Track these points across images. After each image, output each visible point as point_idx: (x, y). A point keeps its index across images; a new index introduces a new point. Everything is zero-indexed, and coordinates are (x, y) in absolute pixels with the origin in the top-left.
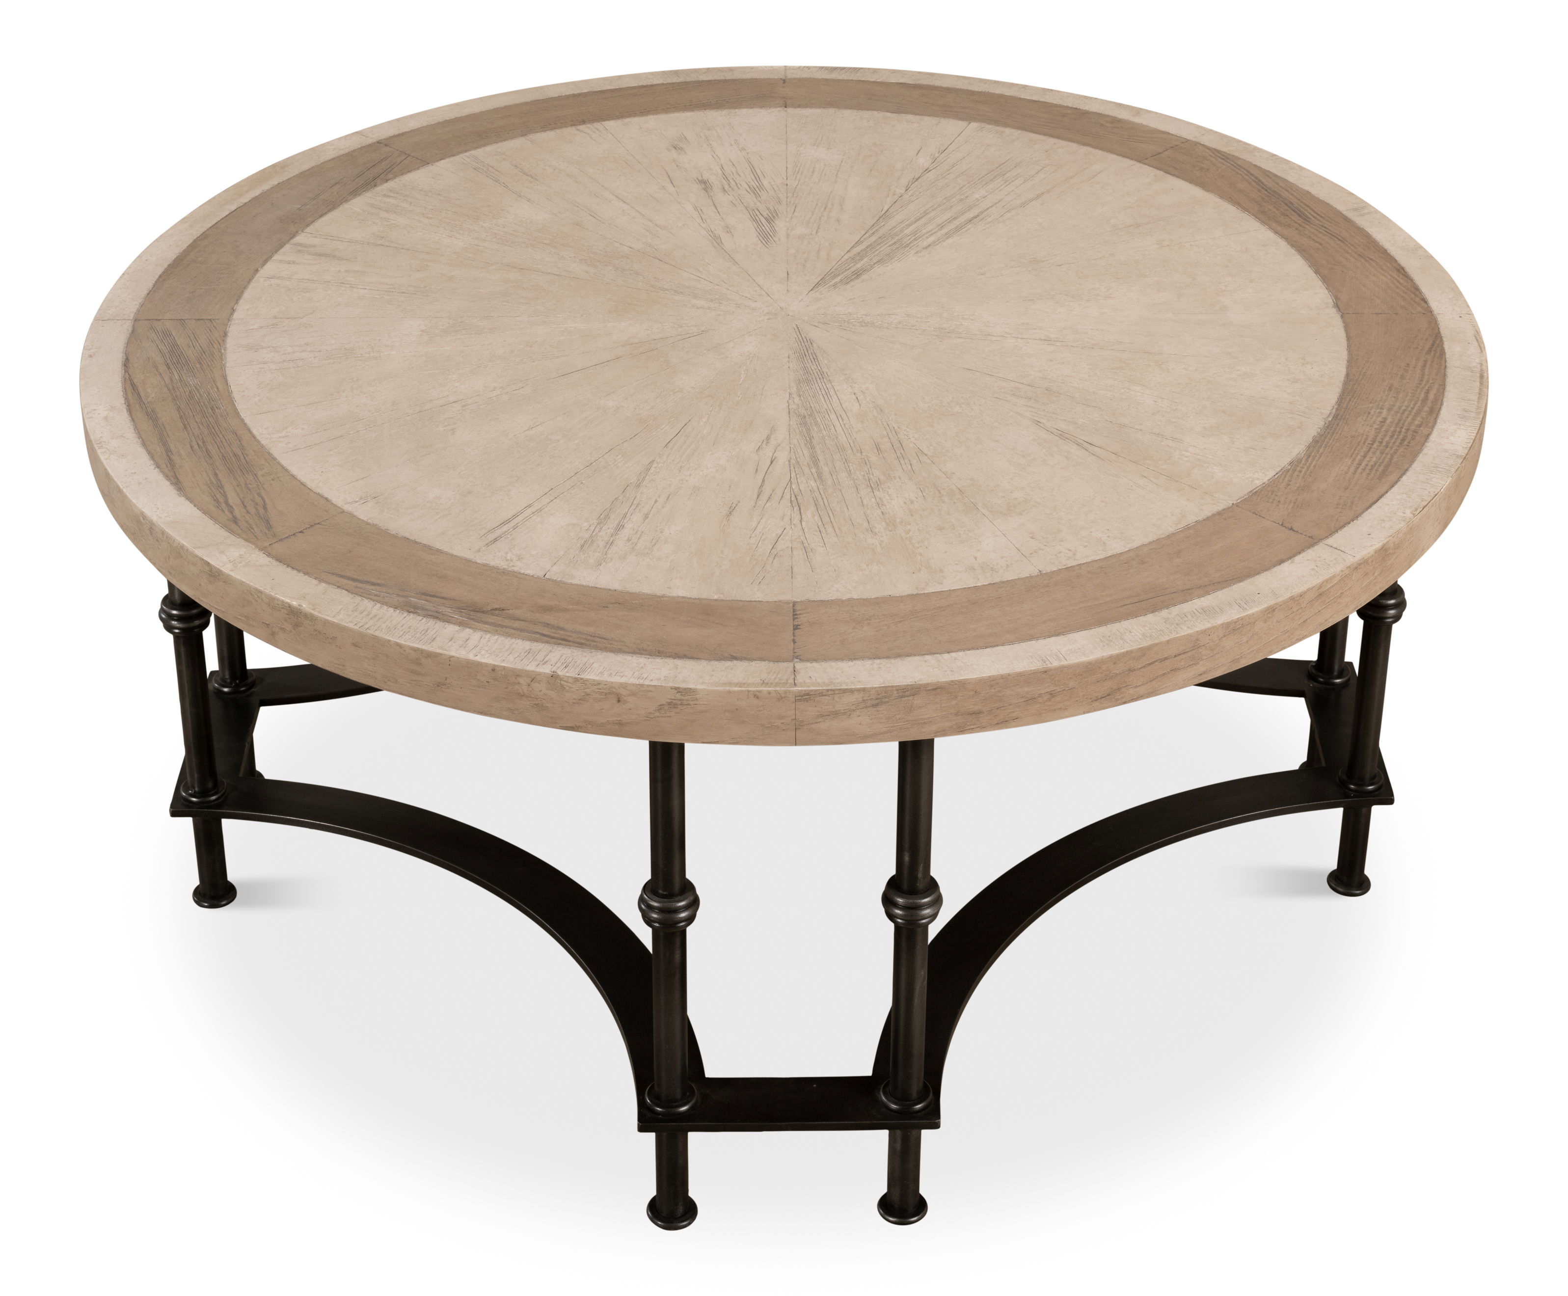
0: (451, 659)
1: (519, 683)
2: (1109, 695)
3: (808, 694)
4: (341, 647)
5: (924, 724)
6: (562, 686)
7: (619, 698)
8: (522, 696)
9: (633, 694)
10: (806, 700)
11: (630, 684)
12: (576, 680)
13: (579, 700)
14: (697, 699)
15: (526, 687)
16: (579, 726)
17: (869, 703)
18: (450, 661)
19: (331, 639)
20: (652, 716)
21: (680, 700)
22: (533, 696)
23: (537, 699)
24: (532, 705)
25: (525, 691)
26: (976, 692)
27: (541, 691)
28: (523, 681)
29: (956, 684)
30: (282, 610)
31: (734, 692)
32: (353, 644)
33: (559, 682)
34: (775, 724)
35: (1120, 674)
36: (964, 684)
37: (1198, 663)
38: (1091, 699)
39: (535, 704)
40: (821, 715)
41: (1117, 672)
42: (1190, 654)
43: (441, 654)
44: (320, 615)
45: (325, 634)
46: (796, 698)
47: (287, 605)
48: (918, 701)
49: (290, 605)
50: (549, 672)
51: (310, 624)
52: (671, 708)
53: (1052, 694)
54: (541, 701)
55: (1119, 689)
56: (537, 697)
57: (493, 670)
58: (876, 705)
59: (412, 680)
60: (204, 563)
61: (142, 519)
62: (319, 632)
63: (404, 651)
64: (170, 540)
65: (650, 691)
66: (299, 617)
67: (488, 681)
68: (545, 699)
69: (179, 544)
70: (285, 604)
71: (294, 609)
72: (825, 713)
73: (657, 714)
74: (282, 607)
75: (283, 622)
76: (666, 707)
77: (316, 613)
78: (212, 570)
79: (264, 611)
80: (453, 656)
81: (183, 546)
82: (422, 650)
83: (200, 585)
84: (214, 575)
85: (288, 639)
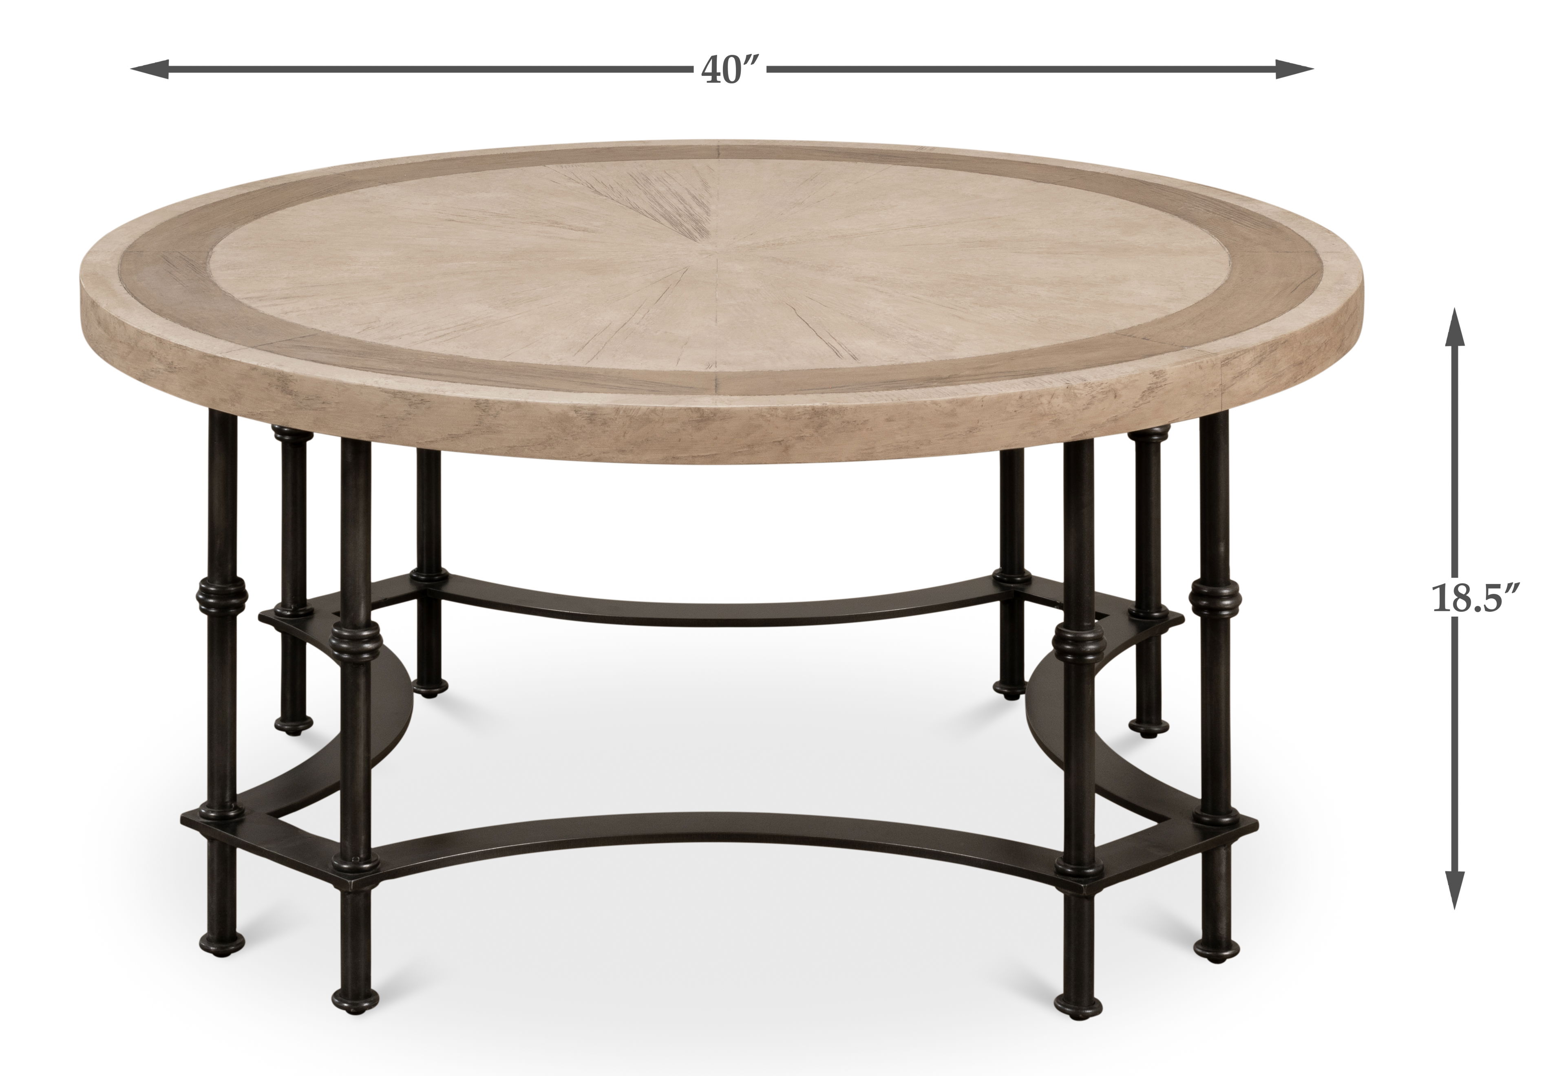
0: (984, 399)
1: (1041, 403)
3: (1227, 359)
4: (873, 429)
5: (1281, 376)
6: (1075, 395)
7: (1116, 394)
8: (1044, 415)
9: (1125, 387)
10: (1227, 364)
11: (1124, 377)
12: (1085, 385)
13: (1088, 405)
14: (1166, 380)
15: (1047, 405)
17: (1257, 360)
18: (983, 401)
19: (861, 424)
20: (1137, 405)
21: (1156, 383)
22: (1052, 413)
23: (1055, 414)
25: (1048, 410)
27: (1060, 405)
28: (1044, 400)
30: (803, 417)
31: (1189, 366)
32: (887, 419)
33: (1073, 391)
34: (1211, 392)
36: (1296, 335)
39: (1054, 421)
40: (1235, 377)
43: (975, 397)
44: (849, 404)
45: (855, 421)
46: (1222, 363)
47: (810, 409)
48: (1278, 354)
49: (814, 407)
51: (838, 418)
52: (1150, 393)
54: (1059, 415)
57: (1021, 397)
58: (1260, 362)
59: (945, 435)
60: (692, 411)
61: (572, 414)
62: (848, 422)
63: (940, 406)
64: (632, 411)
65: (1137, 380)
66: (824, 416)
67: (1015, 411)
68: (1061, 413)
69: (648, 409)
70: (807, 408)
71: (818, 408)
72: (1236, 375)
73: (1141, 402)
74: (803, 413)
75: (802, 429)
76: (1147, 394)
77: (844, 404)
78: (705, 413)
79: (777, 427)
80: (985, 396)
81: (655, 408)
82: (956, 400)
83: (680, 441)
84: (706, 418)
85: (807, 447)
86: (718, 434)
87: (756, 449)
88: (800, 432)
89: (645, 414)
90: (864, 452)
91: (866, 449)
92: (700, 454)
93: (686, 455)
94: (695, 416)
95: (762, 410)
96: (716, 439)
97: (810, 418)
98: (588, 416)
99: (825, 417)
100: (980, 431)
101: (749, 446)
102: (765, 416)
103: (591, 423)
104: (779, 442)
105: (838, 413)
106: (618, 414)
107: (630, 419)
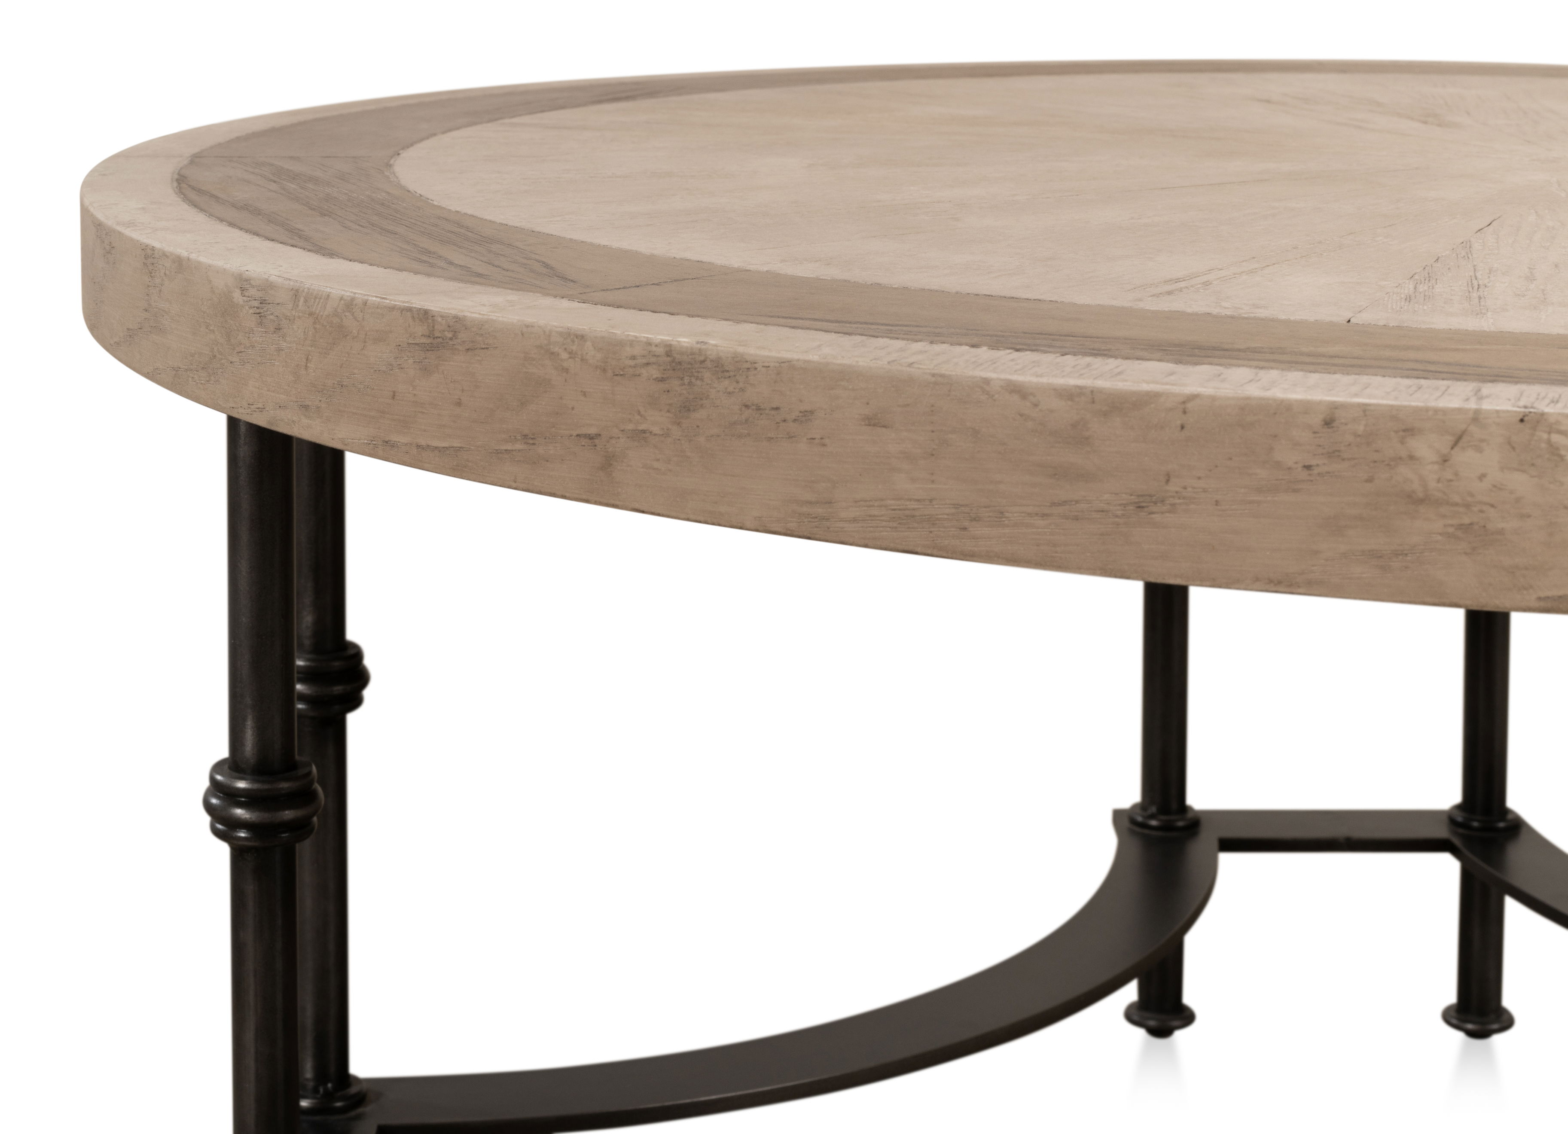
0: (1189, 406)
1: (1411, 457)
4: (827, 441)
6: (1553, 451)
8: (1421, 501)
15: (1436, 467)
18: (1185, 412)
19: (795, 420)
22: (1456, 499)
23: (1468, 506)
24: (1451, 530)
25: (1432, 484)
27: (1482, 477)
28: (1424, 448)
30: (644, 372)
33: (1545, 436)
39: (1460, 527)
43: (1159, 395)
44: (765, 353)
45: (777, 409)
47: (660, 351)
49: (670, 345)
50: (1515, 408)
51: (731, 389)
54: (1482, 511)
56: (1469, 499)
57: (1328, 423)
59: (1054, 504)
60: (416, 318)
62: (758, 409)
63: (1036, 405)
66: (697, 378)
67: (1308, 467)
68: (1492, 506)
70: (654, 349)
71: (683, 353)
74: (644, 361)
75: (643, 412)
77: (752, 351)
78: (436, 327)
79: (584, 394)
80: (1194, 397)
81: (353, 299)
82: (1092, 392)
83: (393, 397)
84: (440, 340)
85: (656, 465)
86: (463, 391)
88: (638, 417)
89: (336, 313)
90: (805, 509)
91: (810, 503)
92: (430, 443)
95: (549, 336)
97: (662, 380)
98: (256, 305)
99: (699, 383)
100: (1173, 509)
101: (525, 436)
102: (558, 354)
103: (260, 323)
104: (591, 437)
105: (732, 374)
106: (297, 306)
107: (315, 323)
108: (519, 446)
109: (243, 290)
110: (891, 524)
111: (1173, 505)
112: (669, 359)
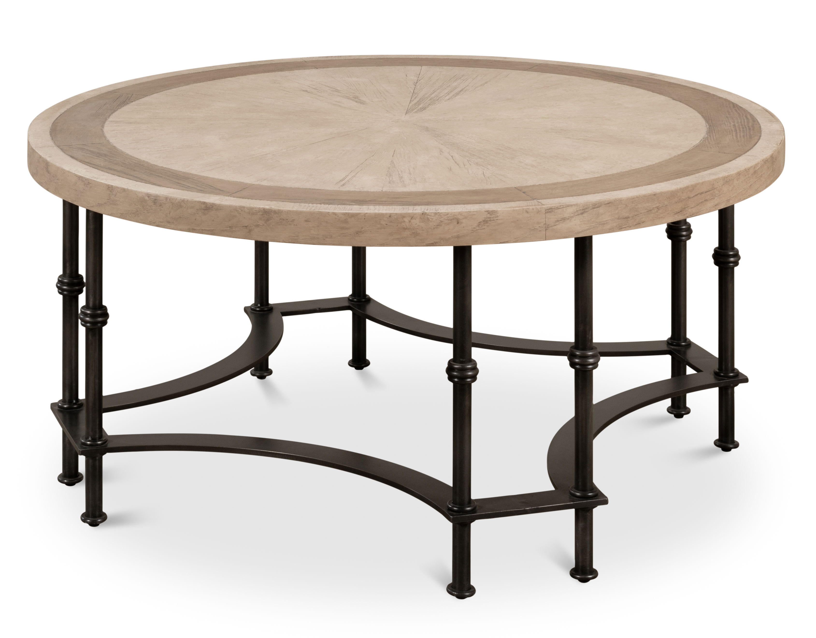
1: (404, 221)
2: (681, 211)
4: (297, 225)
5: (604, 224)
6: (428, 219)
7: (458, 221)
9: (466, 218)
10: (550, 212)
11: (464, 212)
12: (436, 214)
13: (437, 226)
14: (498, 216)
15: (408, 223)
16: (436, 242)
17: (580, 212)
18: (365, 216)
19: (291, 221)
20: (475, 230)
21: (489, 218)
22: (412, 228)
23: (414, 229)
24: (411, 233)
25: (408, 226)
26: (626, 205)
27: (416, 224)
28: (406, 220)
29: (617, 201)
30: (258, 213)
31: (516, 210)
33: (426, 216)
34: (536, 228)
35: (685, 199)
36: (621, 200)
37: (714, 199)
38: (674, 212)
39: (413, 233)
40: (557, 220)
41: (684, 198)
42: (711, 192)
43: (360, 213)
46: (546, 211)
47: (262, 209)
48: (601, 210)
49: (264, 208)
50: (421, 212)
51: (277, 216)
52: (485, 223)
53: (658, 208)
54: (416, 230)
55: (685, 208)
56: (414, 228)
57: (390, 216)
58: (582, 214)
59: (341, 234)
60: (201, 203)
61: (147, 198)
62: (283, 220)
63: (338, 216)
64: (173, 200)
65: (474, 215)
66: (270, 214)
67: (387, 224)
68: (418, 229)
69: (180, 200)
70: (260, 209)
71: (267, 210)
72: (559, 220)
73: (478, 228)
74: (259, 211)
75: (258, 221)
76: (482, 223)
77: (281, 208)
78: (207, 205)
79: (245, 218)
80: (367, 213)
81: (184, 200)
82: (348, 213)
83: (196, 220)
84: (208, 208)
85: (261, 231)
86: (214, 218)
87: (234, 229)
89: (179, 202)
92: (206, 229)
93: (199, 228)
94: (203, 206)
95: (236, 207)
96: (213, 221)
97: (262, 215)
98: (153, 200)
99: (271, 215)
101: (230, 227)
102: (238, 210)
103: (155, 204)
104: (246, 226)
105: (278, 213)
106: (167, 201)
107: (172, 204)
108: (228, 229)
109: (148, 197)
110: (310, 239)
111: (363, 232)
112: (264, 211)
